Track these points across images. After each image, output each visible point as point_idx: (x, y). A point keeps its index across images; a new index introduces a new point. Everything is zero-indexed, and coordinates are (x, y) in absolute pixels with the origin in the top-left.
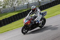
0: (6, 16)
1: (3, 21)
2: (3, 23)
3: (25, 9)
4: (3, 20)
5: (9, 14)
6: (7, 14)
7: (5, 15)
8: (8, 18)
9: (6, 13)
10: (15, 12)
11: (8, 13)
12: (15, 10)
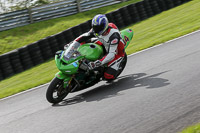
0: (49, 29)
1: (41, 49)
2: (39, 52)
3: (113, 6)
4: (41, 43)
5: (60, 24)
6: (52, 25)
7: (46, 27)
8: (57, 36)
9: (48, 19)
10: (79, 17)
11: (57, 21)
12: (80, 8)
